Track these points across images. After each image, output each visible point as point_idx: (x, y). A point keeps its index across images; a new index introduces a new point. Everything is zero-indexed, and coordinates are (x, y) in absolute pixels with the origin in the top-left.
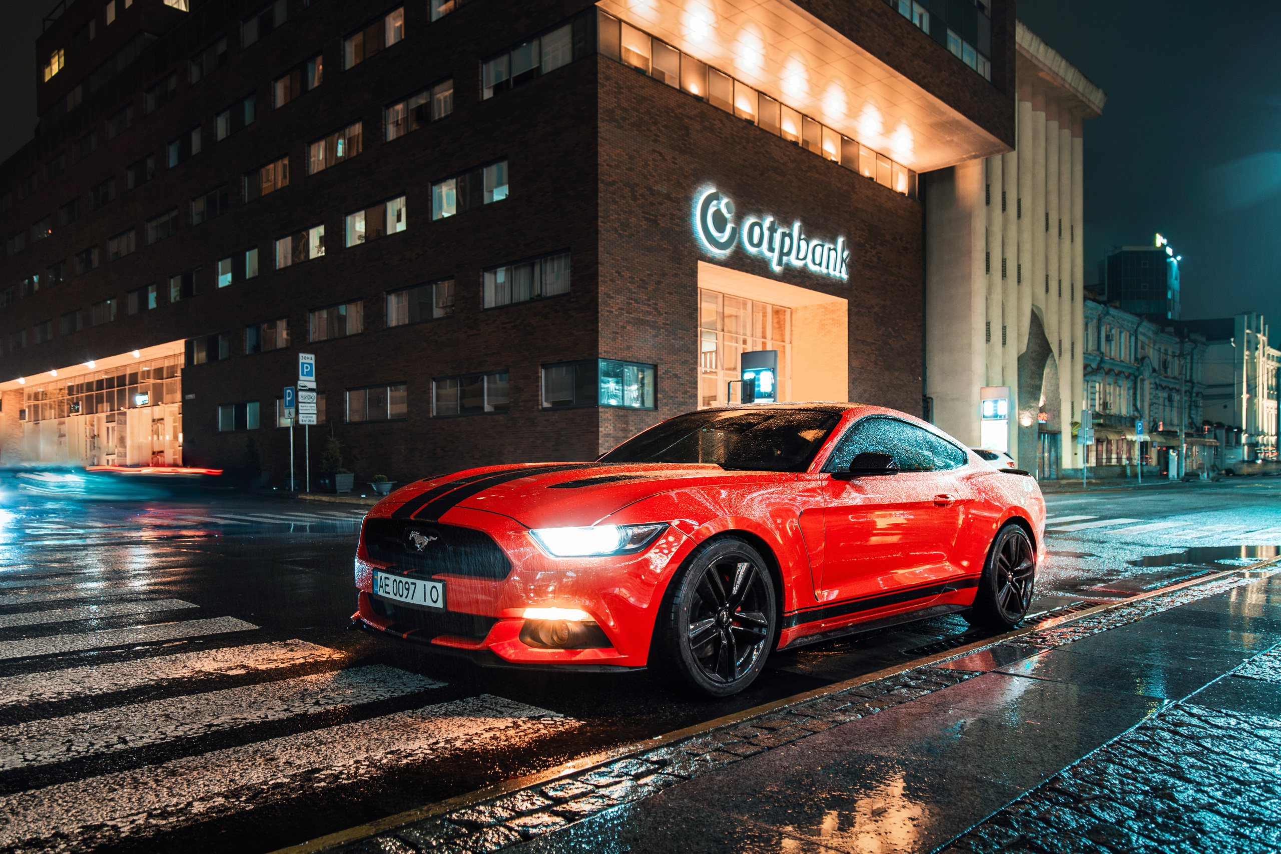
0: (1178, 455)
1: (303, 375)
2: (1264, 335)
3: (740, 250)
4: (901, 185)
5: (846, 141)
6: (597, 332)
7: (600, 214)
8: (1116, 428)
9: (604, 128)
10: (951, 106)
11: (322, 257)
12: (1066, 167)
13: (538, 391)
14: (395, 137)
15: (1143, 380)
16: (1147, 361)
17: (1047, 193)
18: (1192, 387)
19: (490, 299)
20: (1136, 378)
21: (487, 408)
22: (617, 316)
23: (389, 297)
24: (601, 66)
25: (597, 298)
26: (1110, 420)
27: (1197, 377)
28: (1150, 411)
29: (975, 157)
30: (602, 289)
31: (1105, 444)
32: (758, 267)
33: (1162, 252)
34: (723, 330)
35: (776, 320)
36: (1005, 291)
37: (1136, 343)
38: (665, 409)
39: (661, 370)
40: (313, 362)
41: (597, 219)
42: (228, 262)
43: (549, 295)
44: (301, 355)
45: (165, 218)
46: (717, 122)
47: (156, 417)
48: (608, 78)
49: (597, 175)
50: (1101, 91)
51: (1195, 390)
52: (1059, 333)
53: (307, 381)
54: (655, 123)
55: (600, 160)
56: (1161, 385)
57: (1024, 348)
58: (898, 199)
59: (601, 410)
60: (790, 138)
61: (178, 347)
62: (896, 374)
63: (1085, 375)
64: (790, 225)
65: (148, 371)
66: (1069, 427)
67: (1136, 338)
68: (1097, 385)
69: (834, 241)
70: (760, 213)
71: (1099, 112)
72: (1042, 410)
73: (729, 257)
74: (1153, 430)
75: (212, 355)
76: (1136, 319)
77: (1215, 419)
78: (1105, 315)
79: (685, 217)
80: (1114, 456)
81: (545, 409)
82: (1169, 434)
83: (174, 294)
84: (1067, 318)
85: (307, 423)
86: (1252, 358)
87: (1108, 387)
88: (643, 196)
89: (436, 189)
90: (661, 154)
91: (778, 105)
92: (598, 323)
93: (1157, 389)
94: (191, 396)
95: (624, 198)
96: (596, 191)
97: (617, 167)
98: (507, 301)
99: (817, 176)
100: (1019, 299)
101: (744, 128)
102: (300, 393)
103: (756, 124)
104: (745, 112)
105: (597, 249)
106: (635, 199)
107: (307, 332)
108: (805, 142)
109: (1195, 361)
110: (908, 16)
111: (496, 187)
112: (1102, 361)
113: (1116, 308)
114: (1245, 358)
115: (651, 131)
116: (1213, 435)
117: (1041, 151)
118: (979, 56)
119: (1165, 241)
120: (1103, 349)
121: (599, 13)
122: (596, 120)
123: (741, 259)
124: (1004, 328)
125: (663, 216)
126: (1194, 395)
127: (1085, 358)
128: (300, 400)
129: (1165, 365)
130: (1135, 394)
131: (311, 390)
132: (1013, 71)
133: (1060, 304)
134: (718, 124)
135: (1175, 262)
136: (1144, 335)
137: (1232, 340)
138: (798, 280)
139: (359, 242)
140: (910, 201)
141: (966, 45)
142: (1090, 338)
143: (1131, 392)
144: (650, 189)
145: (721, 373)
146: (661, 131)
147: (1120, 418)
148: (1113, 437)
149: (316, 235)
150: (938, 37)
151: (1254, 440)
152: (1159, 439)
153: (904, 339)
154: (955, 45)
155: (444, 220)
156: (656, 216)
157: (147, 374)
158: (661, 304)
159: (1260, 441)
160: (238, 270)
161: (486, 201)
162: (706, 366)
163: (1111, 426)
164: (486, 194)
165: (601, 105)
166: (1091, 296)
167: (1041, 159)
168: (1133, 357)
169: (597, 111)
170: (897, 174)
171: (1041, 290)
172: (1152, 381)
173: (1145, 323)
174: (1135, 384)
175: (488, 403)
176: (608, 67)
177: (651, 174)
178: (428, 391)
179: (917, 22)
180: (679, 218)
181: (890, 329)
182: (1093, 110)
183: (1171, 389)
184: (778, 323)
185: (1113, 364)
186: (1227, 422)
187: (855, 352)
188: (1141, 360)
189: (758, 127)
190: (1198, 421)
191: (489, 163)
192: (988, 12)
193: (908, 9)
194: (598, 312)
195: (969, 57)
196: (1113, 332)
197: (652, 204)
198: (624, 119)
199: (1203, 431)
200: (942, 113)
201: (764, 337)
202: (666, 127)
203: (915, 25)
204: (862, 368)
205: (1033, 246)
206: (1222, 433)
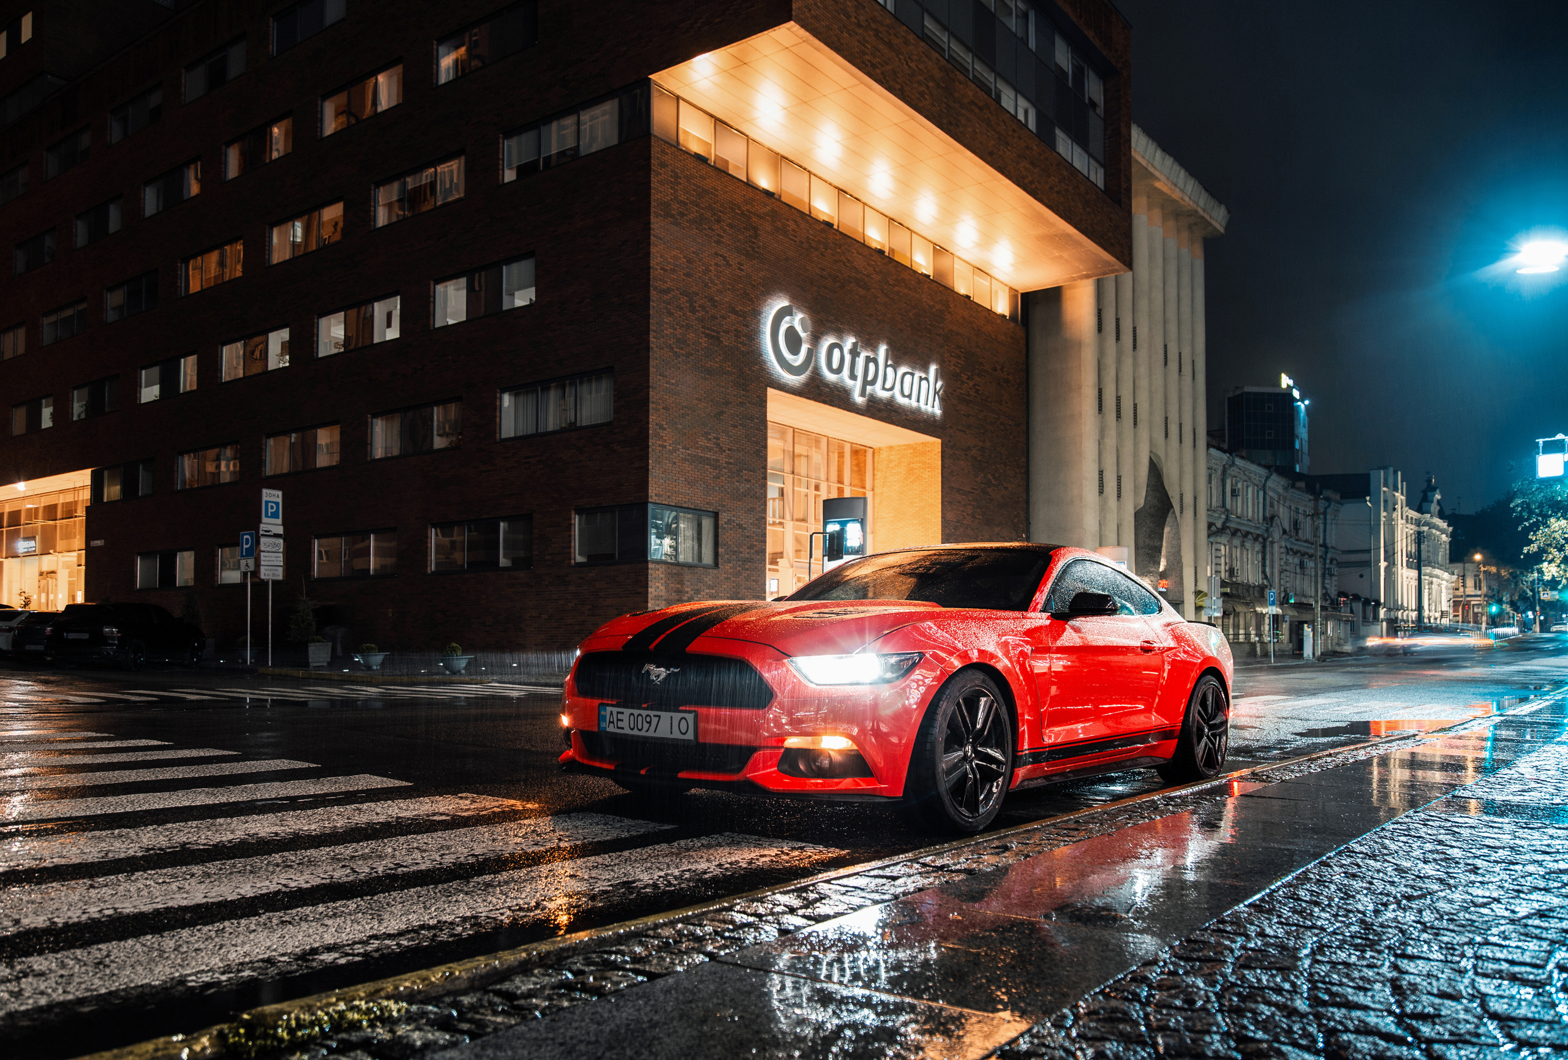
0: (1313, 630)
1: (267, 516)
2: (1402, 494)
3: (816, 376)
4: (1002, 306)
5: (939, 250)
6: (648, 470)
7: (651, 327)
8: (1244, 598)
9: (657, 224)
10: (1061, 217)
11: (284, 368)
12: (1186, 292)
13: (570, 542)
14: (386, 223)
15: (1272, 543)
16: (1276, 521)
17: (1165, 322)
18: (1326, 553)
19: (508, 428)
20: (1265, 540)
21: (503, 562)
22: (671, 452)
23: (375, 420)
24: (655, 150)
25: (648, 429)
26: (1237, 589)
27: (1331, 541)
28: (1280, 579)
29: (1087, 277)
30: (652, 418)
31: (1232, 617)
32: (837, 398)
33: (1287, 395)
34: (793, 473)
35: (855, 462)
36: (1119, 434)
37: (1264, 499)
38: (728, 566)
39: (724, 518)
40: (280, 500)
41: (648, 334)
42: (155, 371)
43: (584, 424)
44: (265, 491)
45: (69, 312)
46: (790, 223)
47: (45, 569)
48: (663, 165)
49: (649, 280)
50: (1223, 208)
51: (1329, 556)
52: (1180, 486)
53: (272, 524)
54: (718, 221)
55: (653, 263)
56: (1292, 549)
57: (1142, 502)
58: (999, 321)
59: (650, 566)
60: (874, 245)
61: (82, 478)
62: (997, 529)
63: (1209, 536)
64: (875, 349)
65: (37, 509)
66: (1193, 597)
67: (1265, 493)
68: (1223, 547)
69: (925, 368)
70: (839, 332)
71: (1222, 230)
72: (1163, 576)
73: (804, 384)
74: (1283, 602)
75: (129, 489)
76: (1263, 472)
77: (1352, 589)
78: (1231, 466)
79: (752, 336)
80: (1242, 631)
81: (580, 565)
82: (1300, 606)
83: (78, 409)
84: (1188, 468)
85: (271, 577)
86: (1390, 520)
87: (1234, 550)
88: (703, 307)
89: (439, 288)
90: (725, 258)
91: (861, 205)
92: (648, 459)
93: (1288, 553)
94: (98, 543)
95: (681, 309)
96: (647, 299)
97: (673, 271)
98: (531, 430)
99: (906, 291)
100: (1136, 444)
101: (822, 231)
102: (263, 540)
103: (835, 227)
104: (823, 213)
105: (648, 369)
106: (693, 310)
107: (261, 463)
108: (892, 250)
109: (1328, 521)
110: (1012, 112)
111: (519, 289)
112: (1227, 519)
113: (1242, 458)
114: (1383, 519)
115: (713, 230)
116: (1349, 610)
117: (1159, 272)
118: (1091, 160)
119: (1291, 383)
120: (1228, 506)
121: (654, 87)
122: (649, 214)
123: (818, 387)
124: (1119, 478)
125: (727, 332)
126: (1328, 561)
127: (1209, 516)
128: (262, 548)
129: (1296, 525)
130: (1264, 559)
131: (276, 536)
132: (1129, 179)
133: (1181, 451)
134: (792, 225)
135: (1303, 406)
136: (1274, 490)
137: (1368, 498)
138: (884, 414)
139: (334, 351)
140: (1012, 325)
141: (1076, 147)
142: (1214, 492)
143: (1260, 556)
144: (712, 300)
145: (789, 525)
146: (725, 231)
147: (1248, 587)
148: (1240, 608)
149: (277, 339)
150: (1045, 136)
151: (1392, 615)
152: (1292, 613)
153: (1006, 488)
154: (1064, 146)
155: (448, 327)
156: (719, 333)
157: (33, 514)
158: (723, 438)
159: (1400, 617)
160: (169, 381)
161: (506, 306)
162: (774, 516)
163: (1239, 597)
164: (505, 298)
165: (655, 196)
166: (1214, 443)
167: (1159, 283)
168: (1261, 515)
169: (649, 203)
170: (996, 292)
171: (1159, 435)
172: (1283, 544)
173: (1274, 477)
174: (1264, 547)
175: (504, 557)
176: (663, 152)
177: (713, 282)
178: (425, 538)
179: (1021, 117)
180: (745, 336)
181: (990, 476)
182: (1215, 228)
183: (1303, 554)
184: (857, 465)
185: (1239, 523)
186: (1365, 594)
187: (950, 503)
188: (1270, 520)
189: (837, 230)
190: (1333, 593)
191: (509, 261)
192: (1100, 110)
193: (1012, 103)
194: (648, 447)
195: (1079, 160)
196: (1240, 485)
197: (714, 318)
198: (682, 214)
199: (1338, 604)
200: (1052, 225)
201: (840, 481)
202: (731, 226)
203: (1020, 121)
204: (958, 522)
205: (1150, 384)
206: (1358, 606)
